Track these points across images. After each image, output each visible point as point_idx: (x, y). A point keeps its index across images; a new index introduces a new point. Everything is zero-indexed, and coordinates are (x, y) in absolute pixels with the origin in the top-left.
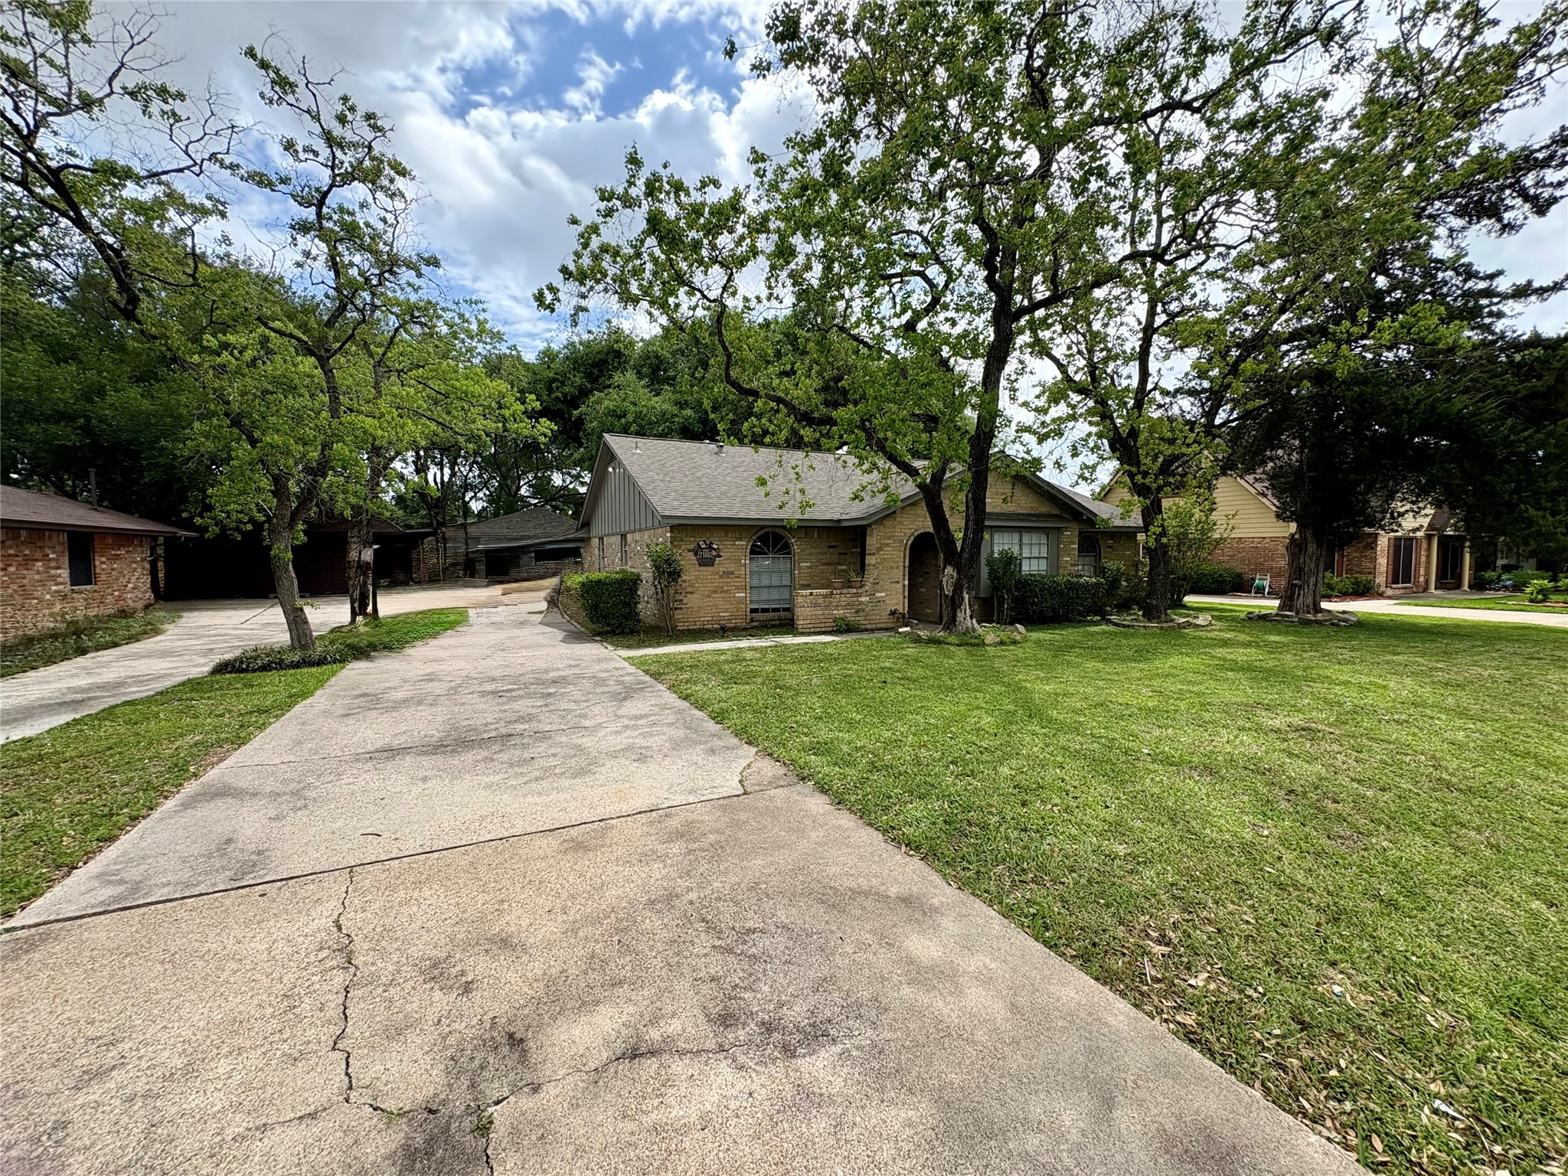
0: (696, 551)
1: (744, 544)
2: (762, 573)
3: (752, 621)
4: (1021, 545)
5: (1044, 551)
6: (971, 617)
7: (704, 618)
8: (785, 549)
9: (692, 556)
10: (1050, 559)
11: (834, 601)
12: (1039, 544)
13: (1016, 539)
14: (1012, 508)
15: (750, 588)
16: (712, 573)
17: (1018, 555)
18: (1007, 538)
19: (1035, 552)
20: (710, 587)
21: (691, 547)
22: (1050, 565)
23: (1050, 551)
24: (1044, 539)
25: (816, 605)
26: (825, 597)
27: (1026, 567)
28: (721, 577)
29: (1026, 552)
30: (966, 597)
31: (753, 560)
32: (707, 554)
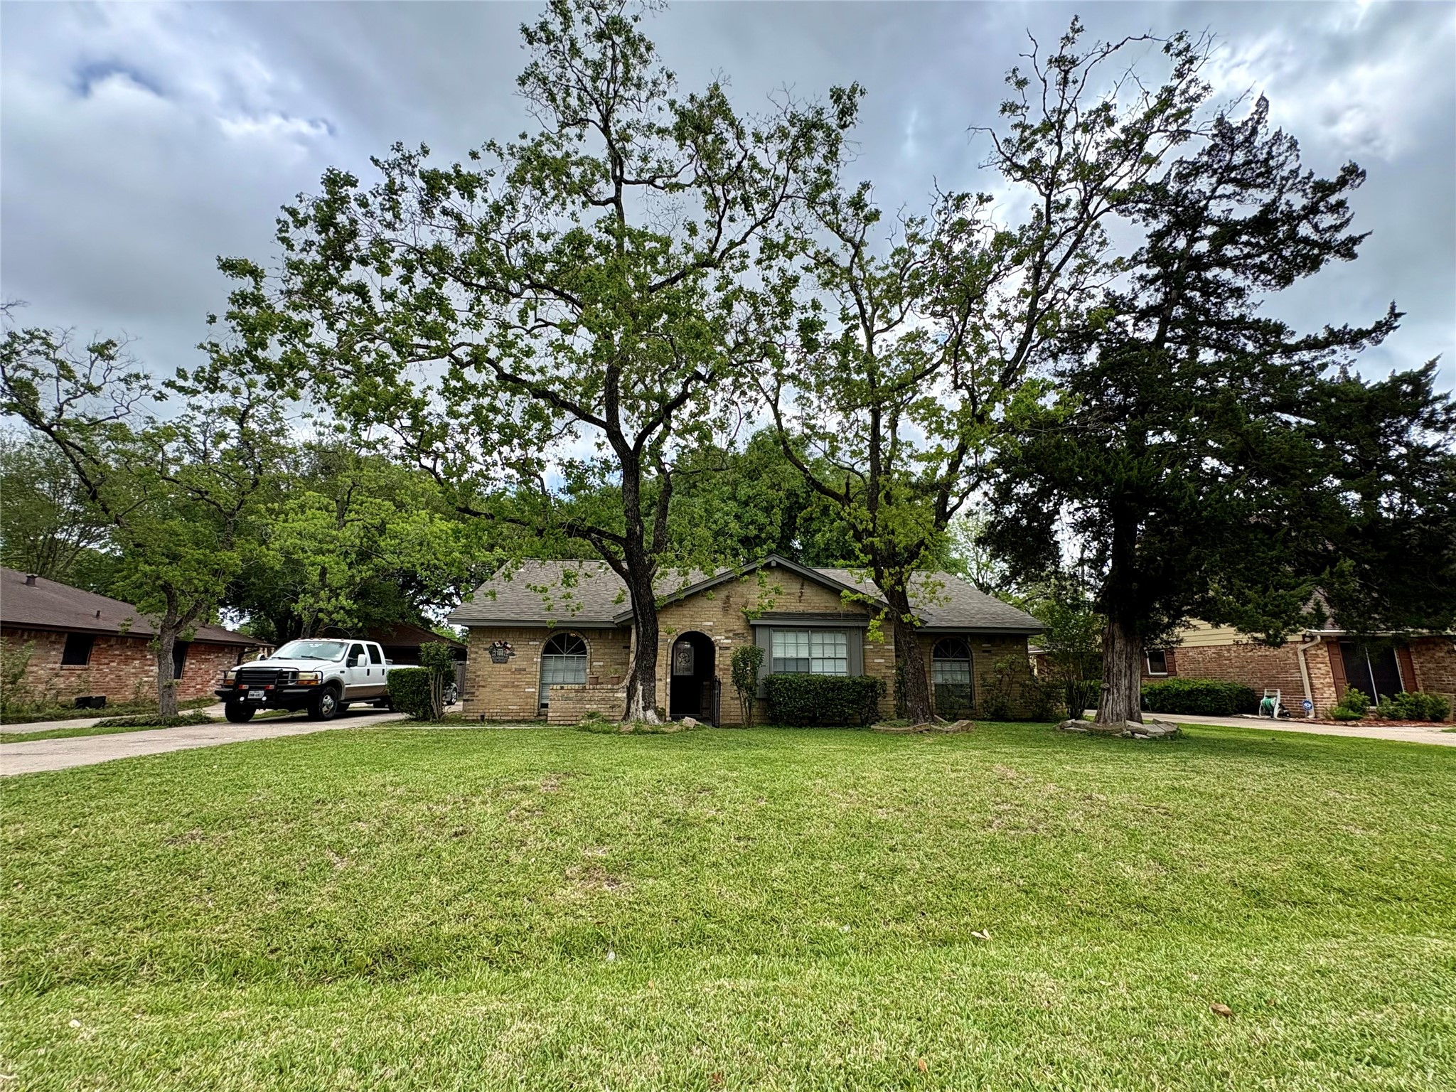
0: (492, 650)
1: (537, 646)
2: (555, 671)
3: (539, 715)
4: (810, 645)
5: (842, 652)
6: (645, 709)
7: (493, 710)
8: (581, 649)
9: (487, 654)
10: (850, 660)
11: (587, 696)
12: (835, 645)
13: (803, 638)
14: (801, 608)
15: (543, 685)
16: (505, 669)
17: (806, 656)
18: (791, 638)
19: (829, 652)
20: (502, 681)
21: (487, 646)
22: (850, 666)
23: (849, 652)
24: (842, 639)
25: (568, 699)
26: (577, 691)
27: (817, 668)
28: (513, 673)
29: (817, 652)
30: (640, 688)
31: (543, 658)
32: (500, 653)
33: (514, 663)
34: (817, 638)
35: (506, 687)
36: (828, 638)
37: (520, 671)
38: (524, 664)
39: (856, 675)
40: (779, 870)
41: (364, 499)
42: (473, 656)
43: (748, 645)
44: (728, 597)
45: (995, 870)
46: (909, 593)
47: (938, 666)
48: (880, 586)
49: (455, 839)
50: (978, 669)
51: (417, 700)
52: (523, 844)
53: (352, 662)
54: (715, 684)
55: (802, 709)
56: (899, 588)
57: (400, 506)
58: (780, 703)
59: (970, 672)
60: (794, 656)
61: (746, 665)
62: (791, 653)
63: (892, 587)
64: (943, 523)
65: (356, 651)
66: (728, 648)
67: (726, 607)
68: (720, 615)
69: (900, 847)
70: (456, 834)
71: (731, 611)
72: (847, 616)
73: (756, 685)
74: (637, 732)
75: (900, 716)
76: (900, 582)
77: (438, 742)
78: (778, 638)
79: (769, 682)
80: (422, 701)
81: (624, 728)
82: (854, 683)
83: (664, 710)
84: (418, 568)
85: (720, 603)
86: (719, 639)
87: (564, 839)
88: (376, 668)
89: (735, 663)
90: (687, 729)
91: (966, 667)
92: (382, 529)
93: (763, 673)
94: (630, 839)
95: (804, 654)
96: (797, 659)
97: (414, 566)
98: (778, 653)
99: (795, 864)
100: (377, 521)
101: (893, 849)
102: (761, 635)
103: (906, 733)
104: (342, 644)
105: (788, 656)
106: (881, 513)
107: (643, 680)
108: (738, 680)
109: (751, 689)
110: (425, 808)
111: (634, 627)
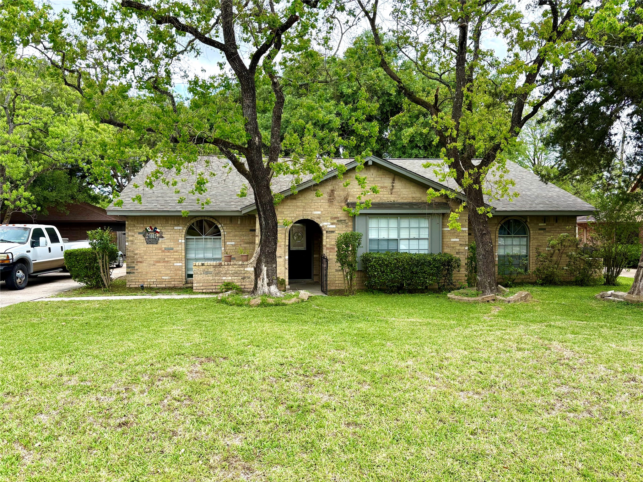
0: (145, 233)
1: (181, 230)
2: (196, 249)
3: (187, 283)
4: (399, 229)
5: (425, 234)
6: (269, 285)
7: (150, 280)
8: (217, 233)
9: (141, 237)
10: (431, 239)
11: (223, 270)
12: (419, 228)
13: (393, 223)
14: (392, 198)
15: (187, 260)
16: (157, 249)
17: (395, 237)
18: (383, 223)
19: (414, 234)
20: (155, 258)
21: (141, 231)
22: (431, 245)
23: (431, 233)
24: (425, 223)
25: (207, 273)
26: (215, 267)
27: (403, 247)
28: (163, 251)
29: (404, 234)
30: (264, 269)
31: (186, 239)
32: (152, 236)
33: (164, 243)
34: (405, 223)
35: (159, 262)
36: (414, 223)
37: (169, 249)
38: (171, 245)
39: (436, 252)
40: (381, 456)
41: (27, 105)
42: (130, 238)
43: (349, 230)
44: (332, 191)
45: (559, 455)
46: (484, 191)
47: (501, 241)
48: (460, 184)
49: (119, 430)
50: (534, 243)
51: (90, 273)
52: (175, 433)
53: (35, 243)
54: (323, 260)
55: (392, 281)
56: (476, 187)
57: (58, 110)
58: (375, 276)
59: (528, 246)
60: (386, 237)
61: (347, 246)
62: (383, 235)
63: (470, 186)
64: (517, 129)
65: (38, 234)
66: (333, 232)
67: (331, 200)
68: (326, 205)
69: (480, 431)
70: (120, 425)
71: (335, 203)
72: (430, 206)
73: (356, 262)
74: (264, 304)
75: (470, 285)
76: (477, 181)
77: (106, 318)
78: (373, 223)
79: (366, 260)
80: (94, 274)
81: (253, 302)
82: (434, 260)
83: (283, 281)
84: (80, 162)
85: (326, 196)
86: (325, 224)
87: (208, 428)
88: (55, 246)
89: (339, 245)
90: (303, 301)
91: (524, 241)
92: (45, 131)
93: (361, 252)
94: (261, 426)
95: (393, 235)
96: (388, 240)
97: (76, 161)
98: (373, 235)
99: (395, 450)
100: (40, 125)
101: (473, 433)
102: (360, 222)
103: (476, 302)
104: (26, 229)
105: (381, 237)
106: (464, 120)
107: (267, 263)
108: (342, 259)
109: (351, 265)
110: (94, 399)
111: (257, 216)
